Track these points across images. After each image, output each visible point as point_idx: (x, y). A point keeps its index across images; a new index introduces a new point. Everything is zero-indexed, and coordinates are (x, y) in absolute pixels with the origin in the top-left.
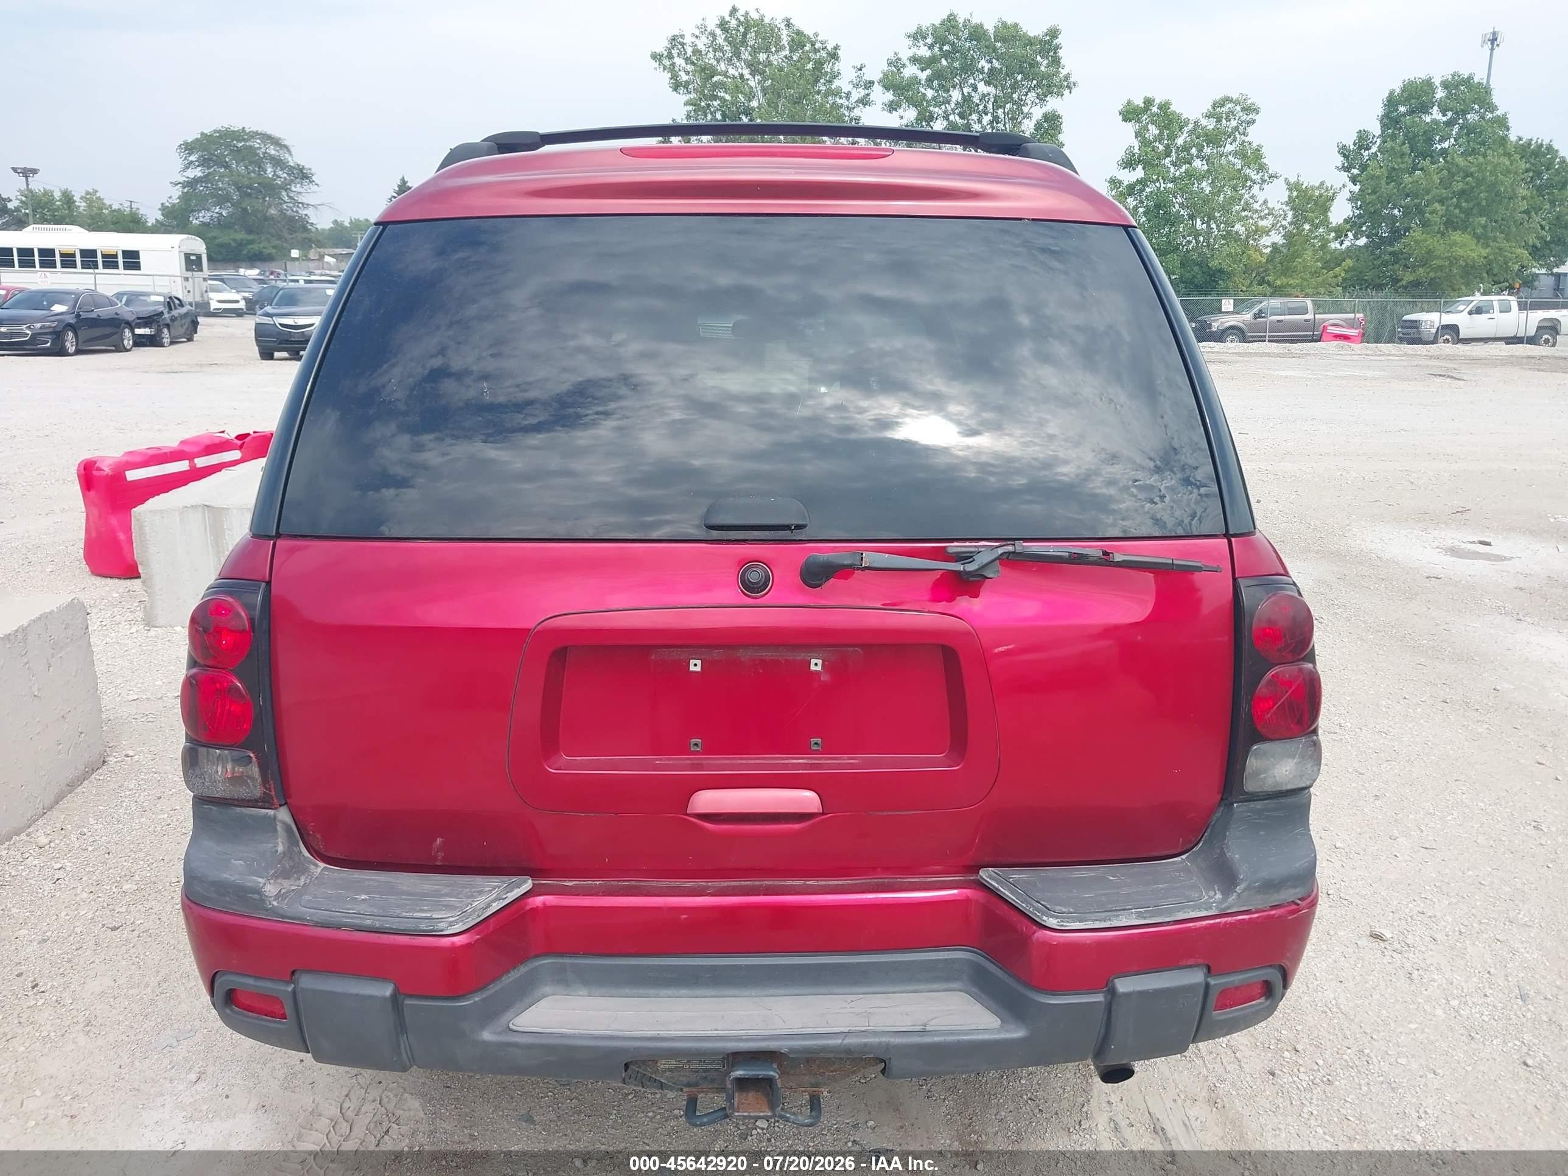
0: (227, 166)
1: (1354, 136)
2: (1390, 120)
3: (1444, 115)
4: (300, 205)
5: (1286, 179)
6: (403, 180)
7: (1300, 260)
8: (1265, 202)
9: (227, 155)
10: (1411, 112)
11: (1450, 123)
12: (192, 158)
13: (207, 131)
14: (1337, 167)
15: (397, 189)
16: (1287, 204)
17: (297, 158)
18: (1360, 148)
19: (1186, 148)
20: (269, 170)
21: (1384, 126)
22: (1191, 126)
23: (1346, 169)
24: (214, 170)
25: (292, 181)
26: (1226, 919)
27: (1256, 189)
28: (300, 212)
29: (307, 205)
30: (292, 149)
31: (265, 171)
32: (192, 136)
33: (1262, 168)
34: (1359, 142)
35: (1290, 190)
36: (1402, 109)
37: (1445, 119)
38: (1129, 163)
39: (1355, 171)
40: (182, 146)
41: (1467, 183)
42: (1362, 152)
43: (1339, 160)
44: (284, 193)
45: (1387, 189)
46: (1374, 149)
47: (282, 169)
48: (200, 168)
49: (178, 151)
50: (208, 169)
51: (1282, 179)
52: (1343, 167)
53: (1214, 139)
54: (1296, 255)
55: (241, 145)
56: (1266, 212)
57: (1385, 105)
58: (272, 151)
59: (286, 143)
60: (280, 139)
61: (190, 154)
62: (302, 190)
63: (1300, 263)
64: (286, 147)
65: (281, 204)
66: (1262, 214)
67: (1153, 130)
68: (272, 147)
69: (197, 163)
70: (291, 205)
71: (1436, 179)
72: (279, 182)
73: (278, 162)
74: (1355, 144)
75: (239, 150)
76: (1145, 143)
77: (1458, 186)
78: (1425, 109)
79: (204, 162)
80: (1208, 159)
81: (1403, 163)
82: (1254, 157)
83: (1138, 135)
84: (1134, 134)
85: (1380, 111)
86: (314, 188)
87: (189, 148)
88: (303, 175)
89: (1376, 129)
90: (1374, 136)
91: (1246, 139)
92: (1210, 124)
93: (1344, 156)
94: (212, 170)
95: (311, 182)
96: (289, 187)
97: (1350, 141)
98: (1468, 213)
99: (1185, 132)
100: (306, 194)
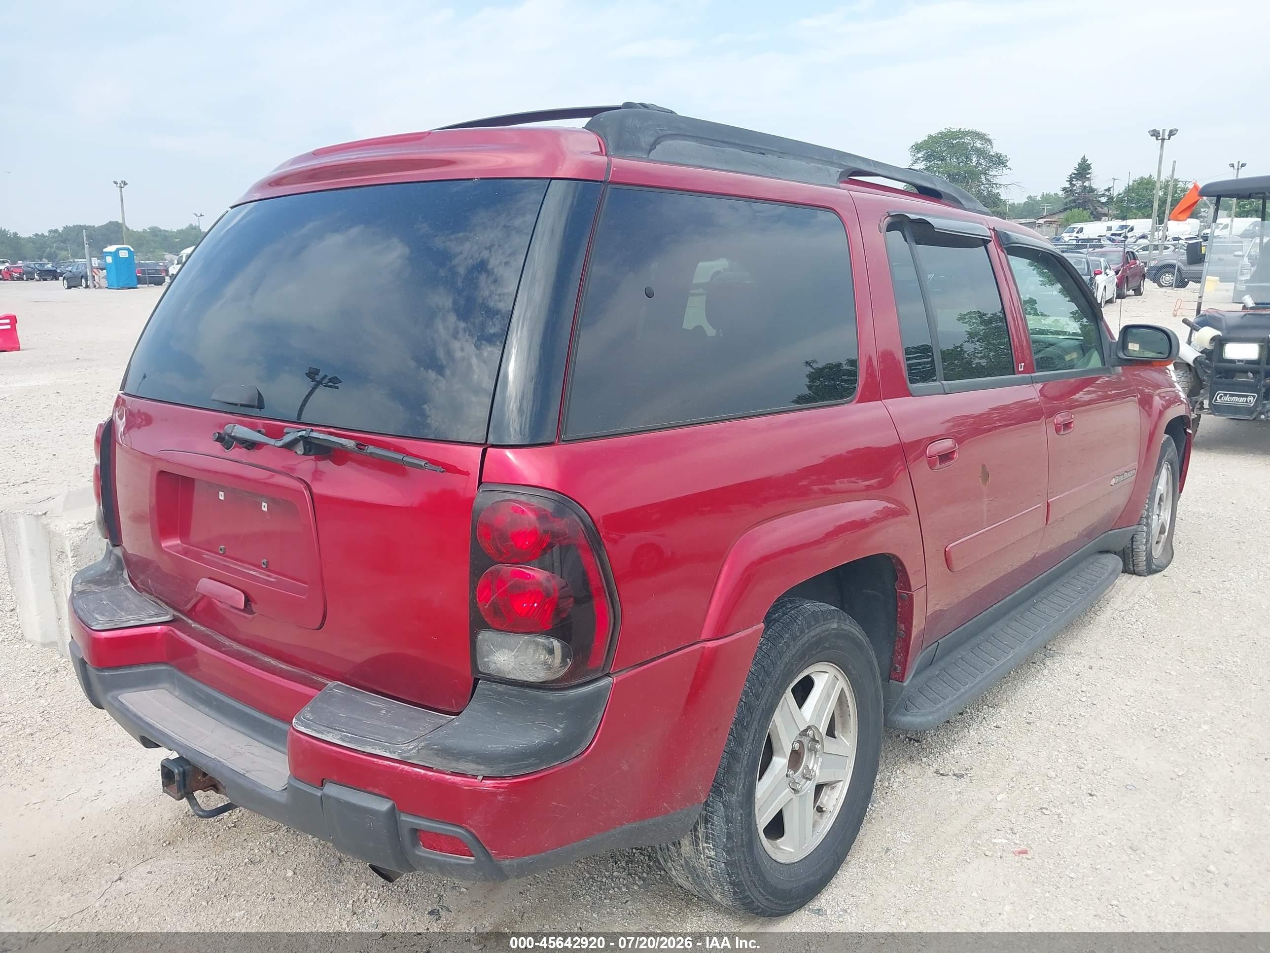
0: (943, 159)
4: (994, 186)
6: (1084, 160)
9: (945, 151)
12: (920, 155)
13: (933, 134)
15: (1077, 167)
17: (997, 148)
20: (974, 160)
24: (934, 163)
25: (990, 167)
26: (404, 766)
28: (994, 191)
29: (1000, 185)
30: (994, 142)
31: (971, 160)
32: (922, 138)
40: (914, 147)
44: (983, 177)
47: (984, 158)
48: (924, 163)
49: (910, 150)
50: (930, 162)
55: (956, 142)
58: (978, 144)
59: (990, 137)
60: (985, 135)
61: (918, 152)
62: (996, 173)
64: (989, 140)
65: (979, 186)
68: (979, 141)
69: (922, 159)
70: (987, 186)
72: (981, 169)
73: (981, 153)
75: (953, 146)
79: (927, 158)
86: (1006, 171)
87: (918, 148)
88: (1000, 161)
94: (933, 162)
95: (1005, 166)
96: (987, 172)
100: (999, 176)
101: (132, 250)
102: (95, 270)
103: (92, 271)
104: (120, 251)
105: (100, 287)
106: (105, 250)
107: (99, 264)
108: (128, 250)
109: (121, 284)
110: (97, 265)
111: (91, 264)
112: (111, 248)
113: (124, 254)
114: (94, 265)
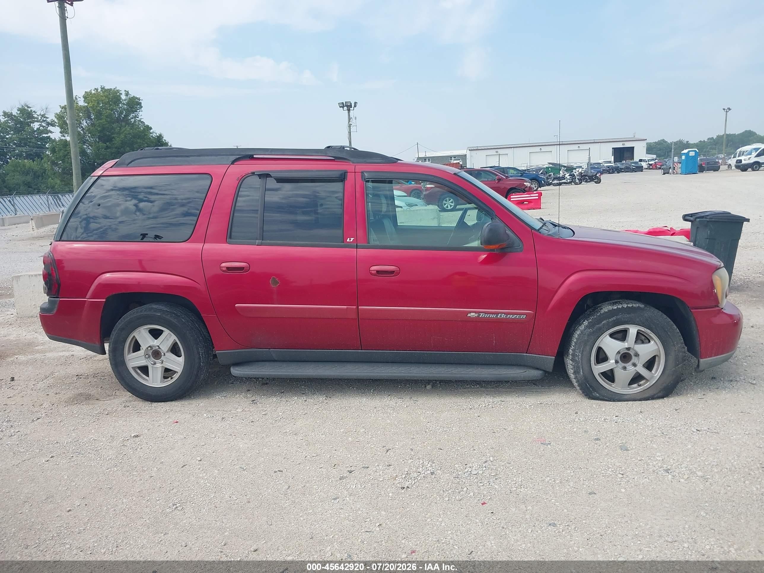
101: (698, 151)
102: (675, 164)
103: (673, 164)
104: (690, 152)
105: (677, 174)
106: (682, 152)
107: (678, 160)
108: (695, 151)
109: (687, 171)
110: (677, 161)
111: (674, 160)
112: (685, 151)
113: (692, 154)
114: (675, 161)
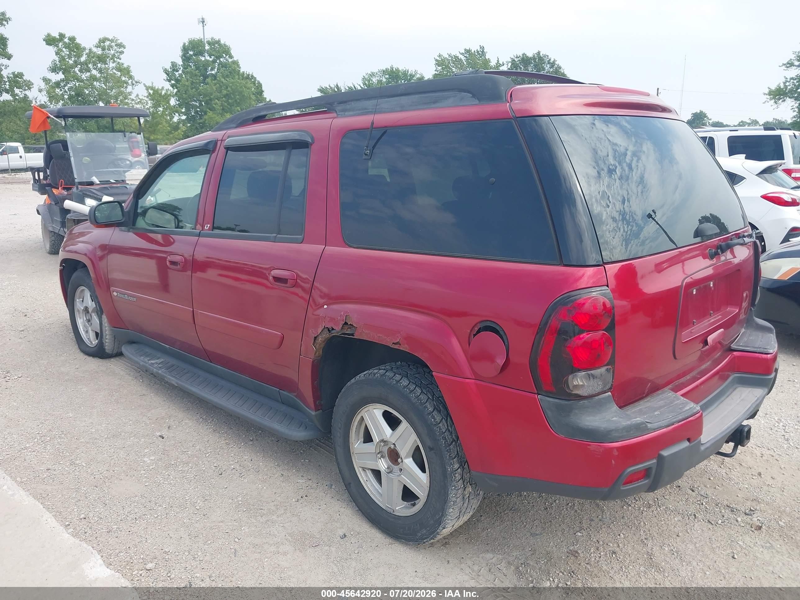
1: (170, 65)
2: (186, 58)
3: (211, 58)
5: (144, 84)
7: (161, 126)
8: (137, 95)
10: (195, 55)
11: (214, 62)
14: (164, 79)
16: (147, 97)
18: (174, 70)
19: (86, 63)
21: (183, 60)
22: (87, 51)
23: (169, 81)
27: (129, 89)
33: (131, 77)
34: (173, 67)
35: (147, 90)
36: (191, 53)
37: (211, 59)
38: (54, 69)
39: (173, 82)
41: (228, 91)
42: (175, 72)
43: (165, 76)
45: (192, 92)
46: (180, 72)
51: (142, 84)
52: (167, 79)
53: (102, 59)
54: (158, 124)
56: (139, 100)
57: (182, 50)
63: (161, 127)
66: (137, 102)
67: (66, 52)
71: (214, 88)
74: (171, 68)
76: (62, 59)
77: (225, 92)
78: (201, 53)
80: (100, 71)
81: (197, 79)
82: (126, 71)
83: (57, 54)
84: (55, 53)
85: (180, 53)
89: (180, 62)
90: (179, 65)
91: (120, 61)
92: (99, 52)
93: (167, 74)
97: (168, 66)
98: (231, 105)
99: (84, 54)
